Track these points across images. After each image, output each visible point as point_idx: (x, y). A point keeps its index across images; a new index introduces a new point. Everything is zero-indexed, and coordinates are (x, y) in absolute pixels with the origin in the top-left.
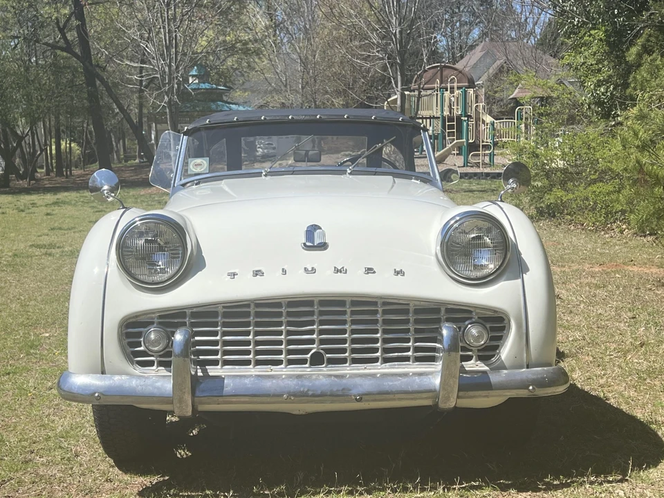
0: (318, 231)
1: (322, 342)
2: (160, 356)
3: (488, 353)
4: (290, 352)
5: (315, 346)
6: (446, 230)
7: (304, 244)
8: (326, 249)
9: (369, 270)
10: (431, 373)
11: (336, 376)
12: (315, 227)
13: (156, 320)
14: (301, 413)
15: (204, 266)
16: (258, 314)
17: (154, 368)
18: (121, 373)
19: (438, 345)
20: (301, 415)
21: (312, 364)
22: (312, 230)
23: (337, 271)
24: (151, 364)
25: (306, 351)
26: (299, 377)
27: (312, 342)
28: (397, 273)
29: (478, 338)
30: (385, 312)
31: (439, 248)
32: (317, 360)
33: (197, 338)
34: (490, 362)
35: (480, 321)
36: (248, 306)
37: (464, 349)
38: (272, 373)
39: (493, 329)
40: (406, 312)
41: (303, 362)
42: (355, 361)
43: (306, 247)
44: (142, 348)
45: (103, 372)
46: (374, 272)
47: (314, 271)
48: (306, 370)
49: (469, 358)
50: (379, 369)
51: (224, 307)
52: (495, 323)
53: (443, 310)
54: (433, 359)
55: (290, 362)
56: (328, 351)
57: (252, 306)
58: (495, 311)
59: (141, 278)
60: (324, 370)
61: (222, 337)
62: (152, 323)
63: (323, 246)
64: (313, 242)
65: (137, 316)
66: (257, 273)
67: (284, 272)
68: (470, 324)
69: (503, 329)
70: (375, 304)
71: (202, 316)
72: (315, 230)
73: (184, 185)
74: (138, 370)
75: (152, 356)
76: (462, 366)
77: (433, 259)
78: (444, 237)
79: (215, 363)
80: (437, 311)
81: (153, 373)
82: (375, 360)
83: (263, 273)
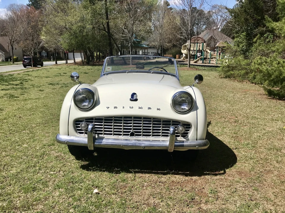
0: (135, 95)
1: (134, 129)
2: (85, 131)
3: (185, 135)
4: (124, 132)
5: (132, 130)
6: (175, 96)
7: (130, 99)
8: (137, 101)
9: (149, 108)
10: (167, 141)
11: (138, 140)
12: (134, 94)
13: (84, 120)
14: (127, 149)
16: (115, 120)
17: (84, 134)
18: (73, 136)
19: (169, 132)
21: (131, 136)
22: (133, 95)
23: (140, 108)
24: (83, 133)
25: (129, 132)
26: (126, 140)
27: (131, 129)
28: (158, 109)
29: (181, 131)
30: (153, 121)
31: (171, 102)
33: (95, 126)
34: (185, 138)
35: (183, 125)
36: (112, 117)
37: (177, 133)
38: (119, 138)
39: (187, 128)
40: (160, 121)
41: (128, 135)
42: (144, 135)
43: (131, 100)
44: (80, 128)
45: (68, 135)
46: (151, 109)
47: (132, 108)
48: (129, 137)
49: (179, 136)
50: (151, 138)
51: (105, 117)
52: (187, 126)
53: (172, 121)
54: (167, 136)
55: (124, 135)
56: (136, 132)
58: (188, 122)
59: (81, 107)
60: (134, 138)
61: (104, 126)
62: (83, 121)
63: (136, 100)
64: (133, 98)
65: (79, 119)
66: (115, 107)
67: (123, 107)
68: (180, 126)
69: (190, 128)
72: (134, 95)
73: (104, 74)
74: (79, 135)
75: (83, 131)
76: (177, 139)
77: (170, 105)
78: (173, 99)
79: (102, 134)
80: (170, 121)
81: (83, 136)
82: (150, 135)
83: (117, 108)
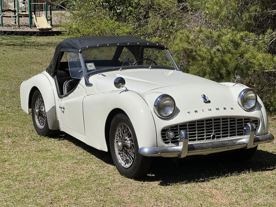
0: (206, 97)
1: (215, 132)
2: (172, 140)
4: (206, 136)
5: (213, 133)
6: (242, 95)
7: (204, 101)
11: (219, 142)
13: (169, 129)
14: (207, 154)
15: (180, 111)
16: (198, 125)
17: (170, 144)
18: (162, 146)
20: (207, 155)
21: (212, 138)
24: (169, 142)
25: (211, 135)
31: (239, 100)
32: (214, 137)
35: (253, 122)
38: (203, 142)
40: (235, 120)
41: (210, 138)
42: (223, 137)
44: (167, 138)
45: (157, 146)
52: (256, 122)
53: (244, 119)
55: (207, 138)
57: (196, 122)
58: (256, 118)
60: (215, 140)
61: (189, 132)
65: (165, 128)
69: (257, 124)
70: (227, 119)
71: (183, 126)
75: (169, 140)
78: (242, 97)
80: (242, 120)
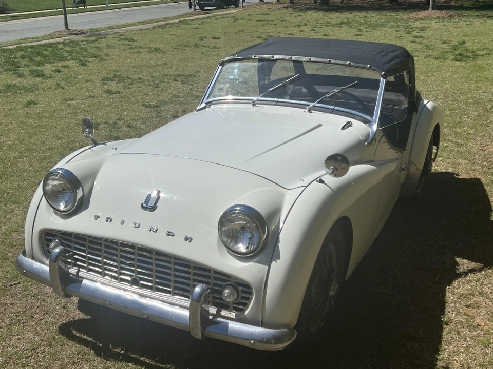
1: (138, 273)
3: (239, 307)
4: (121, 275)
5: (134, 274)
7: (142, 204)
9: (170, 234)
16: (105, 246)
21: (132, 284)
23: (151, 230)
25: (130, 276)
27: (132, 271)
28: (187, 239)
30: (175, 264)
33: (74, 251)
36: (100, 240)
41: (129, 282)
42: (157, 289)
46: (173, 235)
47: (139, 226)
48: (129, 287)
49: (227, 307)
51: (89, 237)
52: (245, 288)
53: (212, 270)
56: (142, 279)
57: (103, 241)
58: (243, 281)
61: (87, 254)
63: (152, 209)
65: (48, 231)
66: (108, 220)
67: (123, 223)
79: (84, 268)
82: (169, 293)
83: (111, 221)
